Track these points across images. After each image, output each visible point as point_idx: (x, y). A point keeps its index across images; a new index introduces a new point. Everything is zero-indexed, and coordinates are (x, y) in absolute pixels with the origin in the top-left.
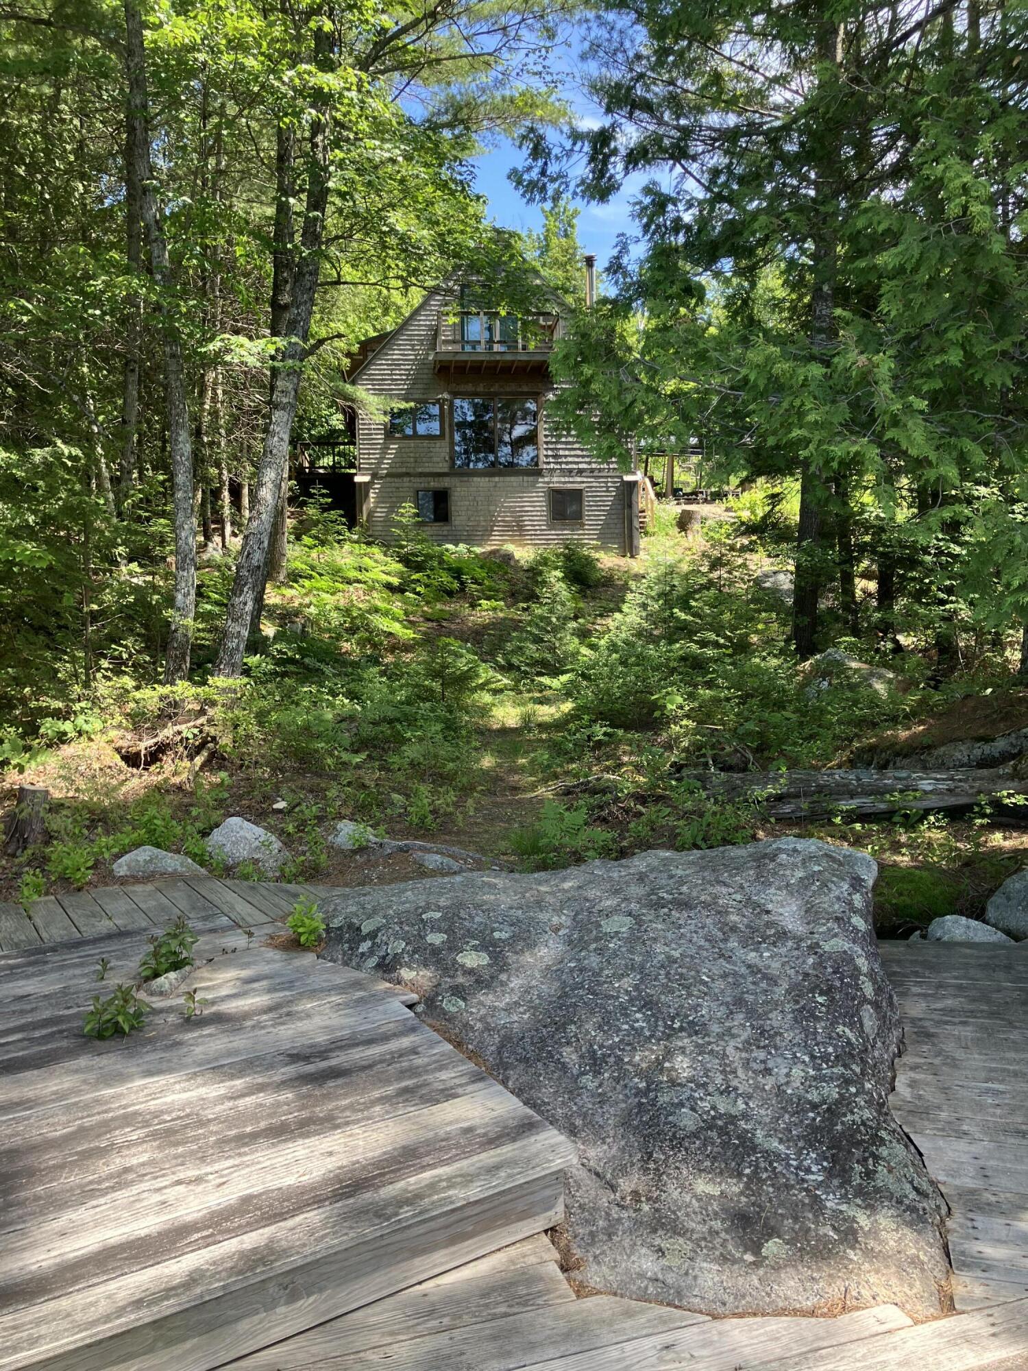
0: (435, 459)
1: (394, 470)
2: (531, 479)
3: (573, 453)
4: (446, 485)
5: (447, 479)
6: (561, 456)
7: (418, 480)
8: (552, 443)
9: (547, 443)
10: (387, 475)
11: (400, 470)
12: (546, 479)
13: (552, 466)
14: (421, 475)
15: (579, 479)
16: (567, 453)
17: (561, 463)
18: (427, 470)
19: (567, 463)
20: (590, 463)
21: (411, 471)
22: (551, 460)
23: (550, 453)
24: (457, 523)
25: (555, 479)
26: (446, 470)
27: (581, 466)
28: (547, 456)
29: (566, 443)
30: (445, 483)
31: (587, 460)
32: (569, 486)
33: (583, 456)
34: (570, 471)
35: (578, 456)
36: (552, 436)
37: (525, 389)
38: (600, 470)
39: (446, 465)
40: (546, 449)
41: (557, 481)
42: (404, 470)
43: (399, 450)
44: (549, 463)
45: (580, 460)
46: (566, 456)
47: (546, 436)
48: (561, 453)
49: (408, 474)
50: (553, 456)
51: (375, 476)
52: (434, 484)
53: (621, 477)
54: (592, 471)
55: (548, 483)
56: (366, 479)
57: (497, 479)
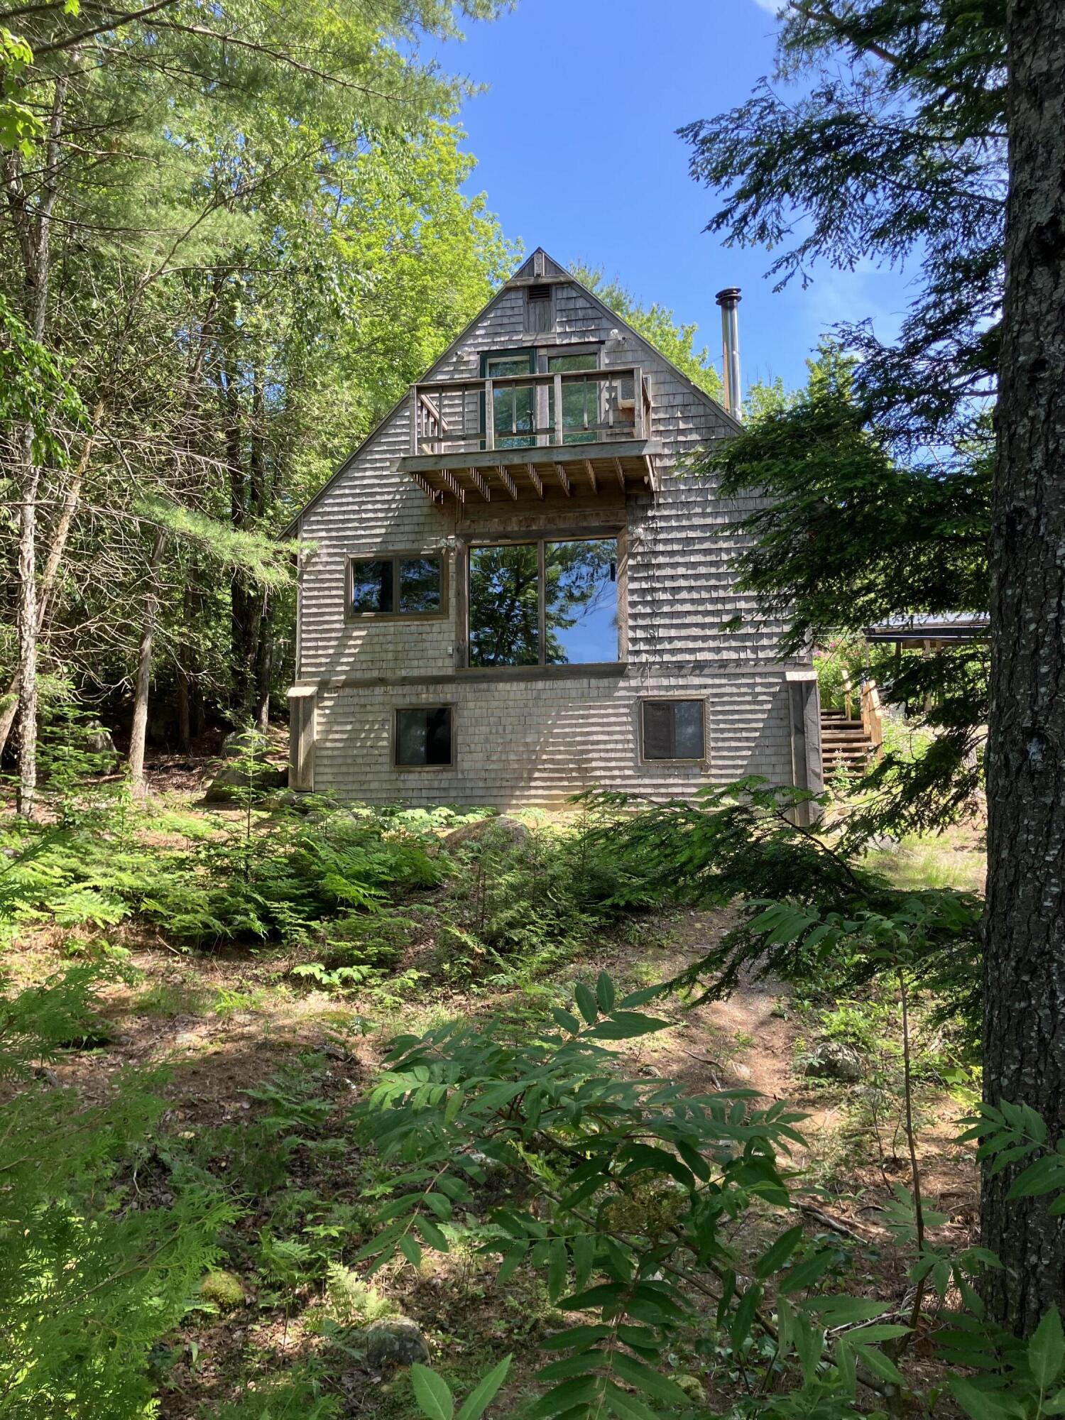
0: (431, 653)
1: (359, 675)
2: (604, 682)
3: (684, 633)
4: (449, 698)
5: (450, 688)
6: (661, 640)
7: (399, 690)
8: (644, 616)
9: (634, 616)
10: (346, 684)
11: (368, 675)
12: (633, 683)
13: (644, 658)
14: (405, 681)
15: (697, 681)
16: (673, 633)
17: (661, 652)
18: (416, 673)
19: (673, 652)
20: (718, 650)
21: (389, 675)
22: (642, 647)
23: (640, 634)
24: (466, 765)
25: (650, 682)
26: (450, 672)
27: (701, 656)
28: (634, 641)
29: (672, 615)
30: (447, 694)
31: (711, 644)
32: (678, 694)
33: (705, 638)
34: (680, 666)
35: (695, 638)
36: (645, 603)
37: (595, 523)
38: (738, 662)
39: (448, 662)
40: (633, 628)
41: (655, 686)
42: (375, 674)
43: (368, 640)
44: (638, 653)
45: (699, 644)
46: (671, 639)
47: (633, 604)
48: (662, 633)
49: (382, 681)
50: (647, 641)
51: (323, 686)
52: (428, 697)
53: (782, 675)
54: (723, 664)
55: (637, 689)
56: (308, 691)
57: (540, 685)
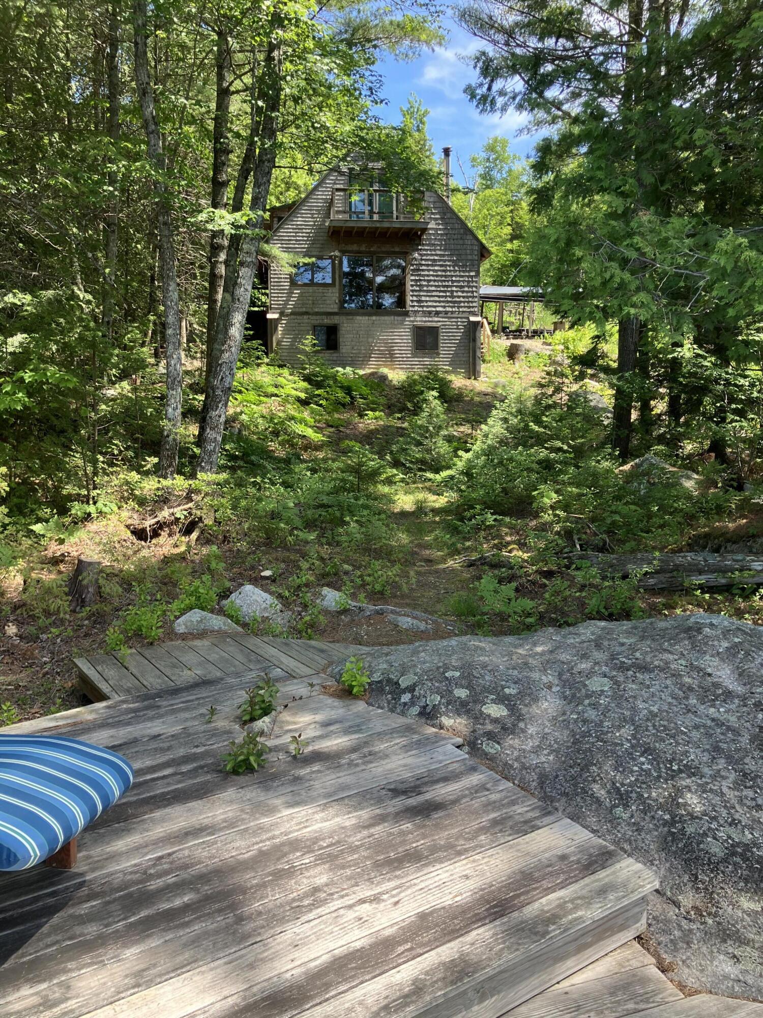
0: (328, 302)
1: (297, 310)
2: (400, 318)
3: (432, 299)
4: (336, 322)
5: (337, 317)
6: (423, 301)
7: (314, 317)
8: (416, 291)
9: (412, 291)
10: (292, 314)
11: (301, 310)
12: (412, 319)
13: (416, 308)
14: (317, 314)
15: (436, 319)
16: (428, 299)
17: (423, 307)
18: (322, 310)
19: (428, 307)
20: (444, 307)
21: (310, 310)
22: (415, 304)
23: (415, 298)
24: (344, 351)
25: (418, 319)
26: (336, 310)
27: (438, 309)
28: (412, 301)
29: (428, 291)
30: (335, 320)
31: (443, 304)
32: (429, 324)
33: (439, 302)
34: (430, 312)
35: (436, 302)
36: (417, 285)
37: (397, 249)
38: (452, 312)
39: (336, 306)
40: (412, 296)
41: (420, 321)
42: (304, 310)
43: (301, 295)
44: (414, 306)
45: (438, 304)
46: (427, 301)
47: (412, 286)
48: (423, 298)
49: (307, 313)
50: (419, 301)
51: (282, 314)
52: (327, 321)
53: (468, 318)
54: (446, 312)
55: (413, 321)
56: (276, 316)
57: (374, 318)
